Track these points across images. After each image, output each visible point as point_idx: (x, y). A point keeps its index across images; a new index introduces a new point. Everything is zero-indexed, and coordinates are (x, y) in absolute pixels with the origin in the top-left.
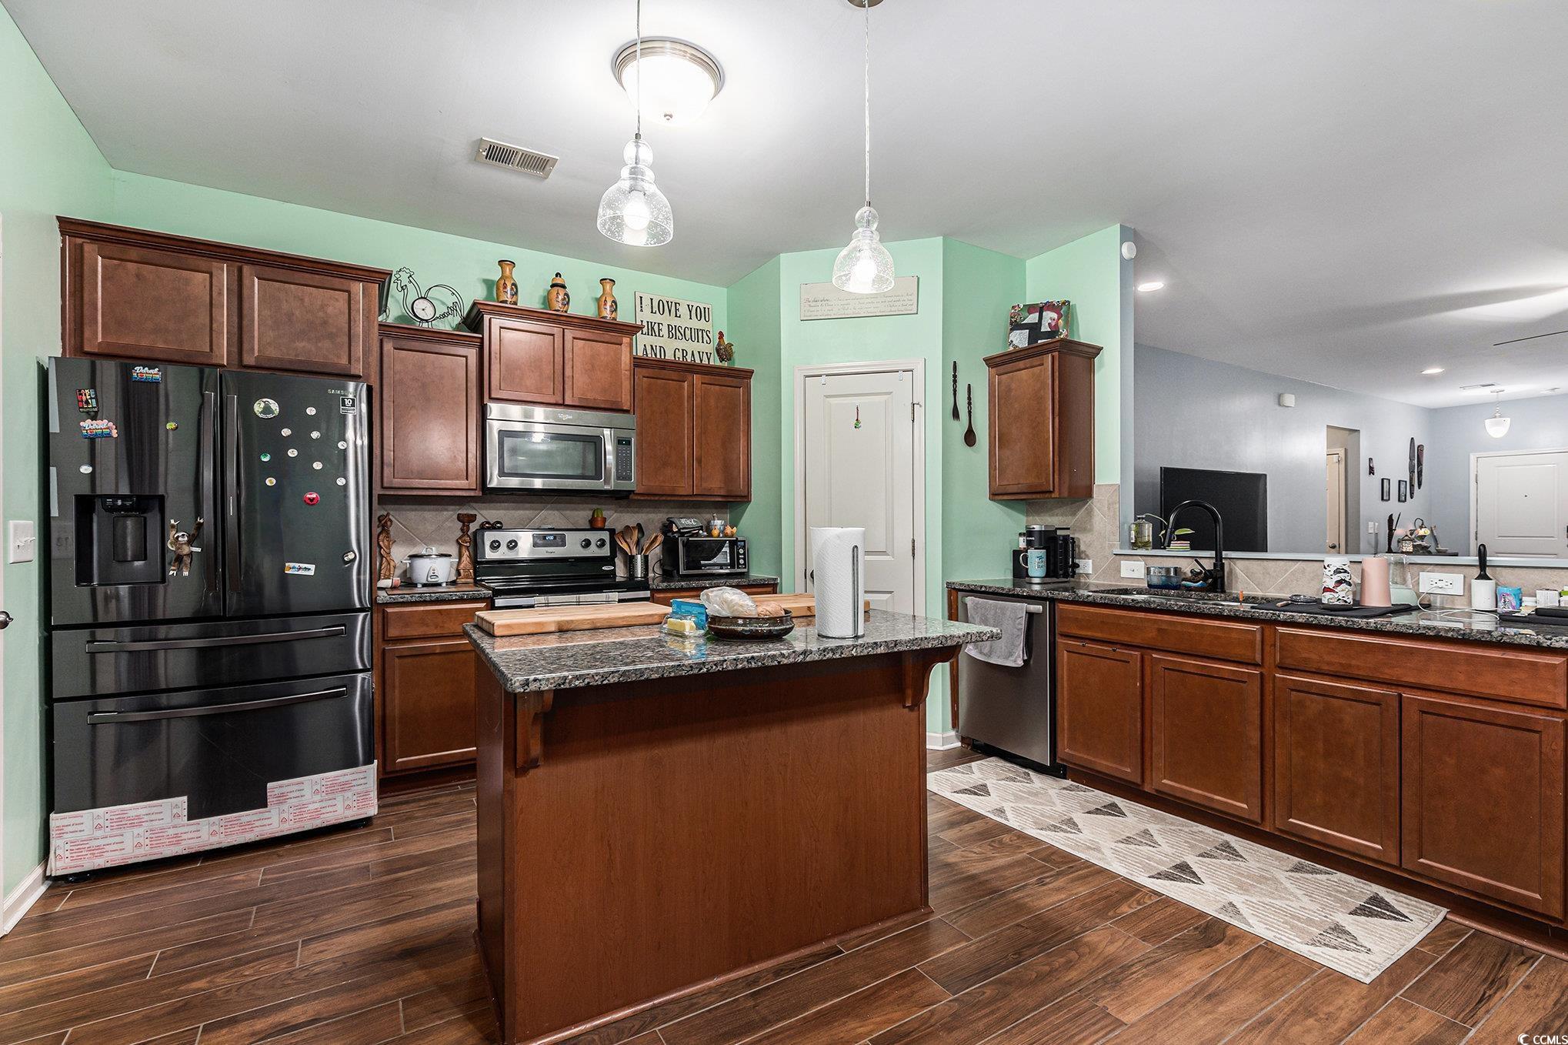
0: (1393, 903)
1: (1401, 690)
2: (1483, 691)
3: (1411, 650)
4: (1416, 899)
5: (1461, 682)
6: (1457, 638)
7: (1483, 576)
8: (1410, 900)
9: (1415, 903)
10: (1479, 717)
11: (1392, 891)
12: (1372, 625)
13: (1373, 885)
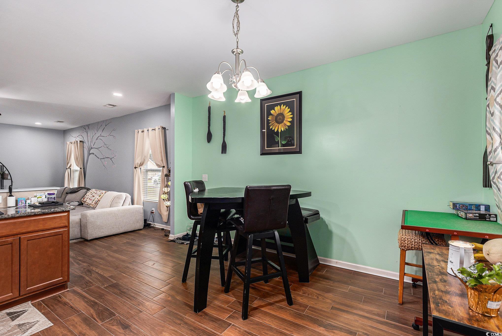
0: (15, 311)
1: (19, 236)
2: (47, 227)
3: (24, 221)
4: (20, 305)
5: (41, 227)
6: (41, 214)
7: (11, 196)
8: (18, 306)
9: (20, 306)
10: (46, 236)
11: (10, 308)
12: (10, 216)
13: (2, 311)
